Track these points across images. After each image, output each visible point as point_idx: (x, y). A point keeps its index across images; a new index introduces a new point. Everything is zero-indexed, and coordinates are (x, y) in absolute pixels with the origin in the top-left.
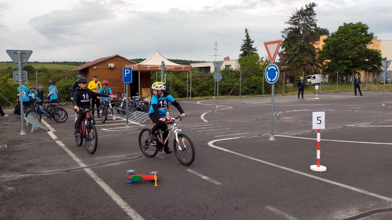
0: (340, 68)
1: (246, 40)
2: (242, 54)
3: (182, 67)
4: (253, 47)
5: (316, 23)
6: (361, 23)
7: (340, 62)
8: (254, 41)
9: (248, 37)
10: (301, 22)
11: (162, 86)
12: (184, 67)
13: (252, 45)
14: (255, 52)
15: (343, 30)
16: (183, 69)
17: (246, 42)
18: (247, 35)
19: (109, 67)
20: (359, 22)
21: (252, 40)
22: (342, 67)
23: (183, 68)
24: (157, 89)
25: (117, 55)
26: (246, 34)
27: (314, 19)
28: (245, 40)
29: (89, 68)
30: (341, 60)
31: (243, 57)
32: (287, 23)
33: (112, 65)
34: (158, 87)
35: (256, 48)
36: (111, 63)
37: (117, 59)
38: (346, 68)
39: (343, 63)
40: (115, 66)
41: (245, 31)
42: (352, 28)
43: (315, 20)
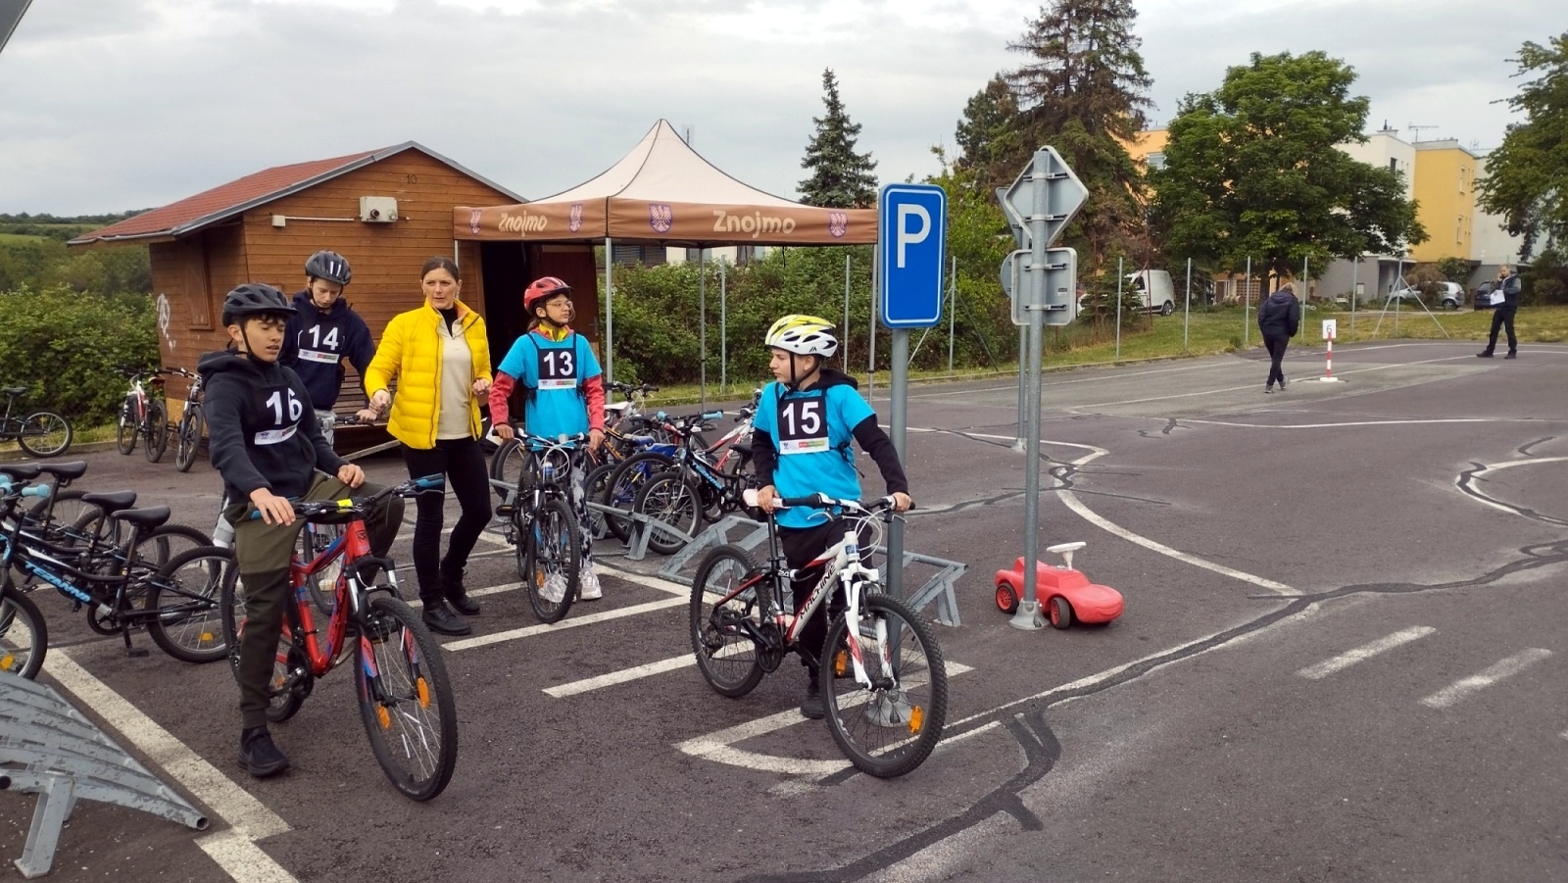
0: (1247, 243)
1: (828, 121)
2: (815, 181)
3: (834, 220)
4: (857, 150)
5: (1136, 51)
6: (1321, 55)
7: (1248, 215)
8: (859, 126)
9: (834, 104)
10: (1077, 46)
11: (817, 333)
12: (844, 219)
13: (850, 144)
14: (867, 173)
15: (1253, 84)
16: (838, 232)
17: (826, 128)
18: (830, 98)
19: (365, 216)
20: (1314, 52)
21: (853, 122)
22: (1257, 238)
23: (839, 224)
24: (790, 346)
25: (411, 142)
26: (826, 94)
27: (1130, 33)
28: (822, 118)
29: (246, 219)
30: (1251, 209)
31: (817, 194)
32: (1016, 47)
33: (382, 206)
34: (797, 338)
35: (867, 156)
36: (376, 194)
37: (410, 170)
38: (1274, 242)
39: (1261, 222)
40: (398, 210)
41: (824, 79)
42: (1292, 76)
43: (1133, 37)
